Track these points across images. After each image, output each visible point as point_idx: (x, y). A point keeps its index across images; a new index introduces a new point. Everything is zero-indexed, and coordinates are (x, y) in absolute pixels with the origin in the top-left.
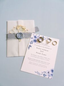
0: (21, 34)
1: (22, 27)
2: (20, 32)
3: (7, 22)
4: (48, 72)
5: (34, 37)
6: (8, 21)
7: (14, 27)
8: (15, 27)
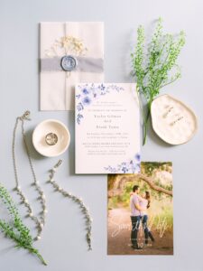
0: (71, 59)
1: (74, 40)
2: (69, 54)
3: (39, 25)
4: (131, 162)
5: (81, 93)
6: (43, 24)
7: (57, 41)
8: (60, 40)
